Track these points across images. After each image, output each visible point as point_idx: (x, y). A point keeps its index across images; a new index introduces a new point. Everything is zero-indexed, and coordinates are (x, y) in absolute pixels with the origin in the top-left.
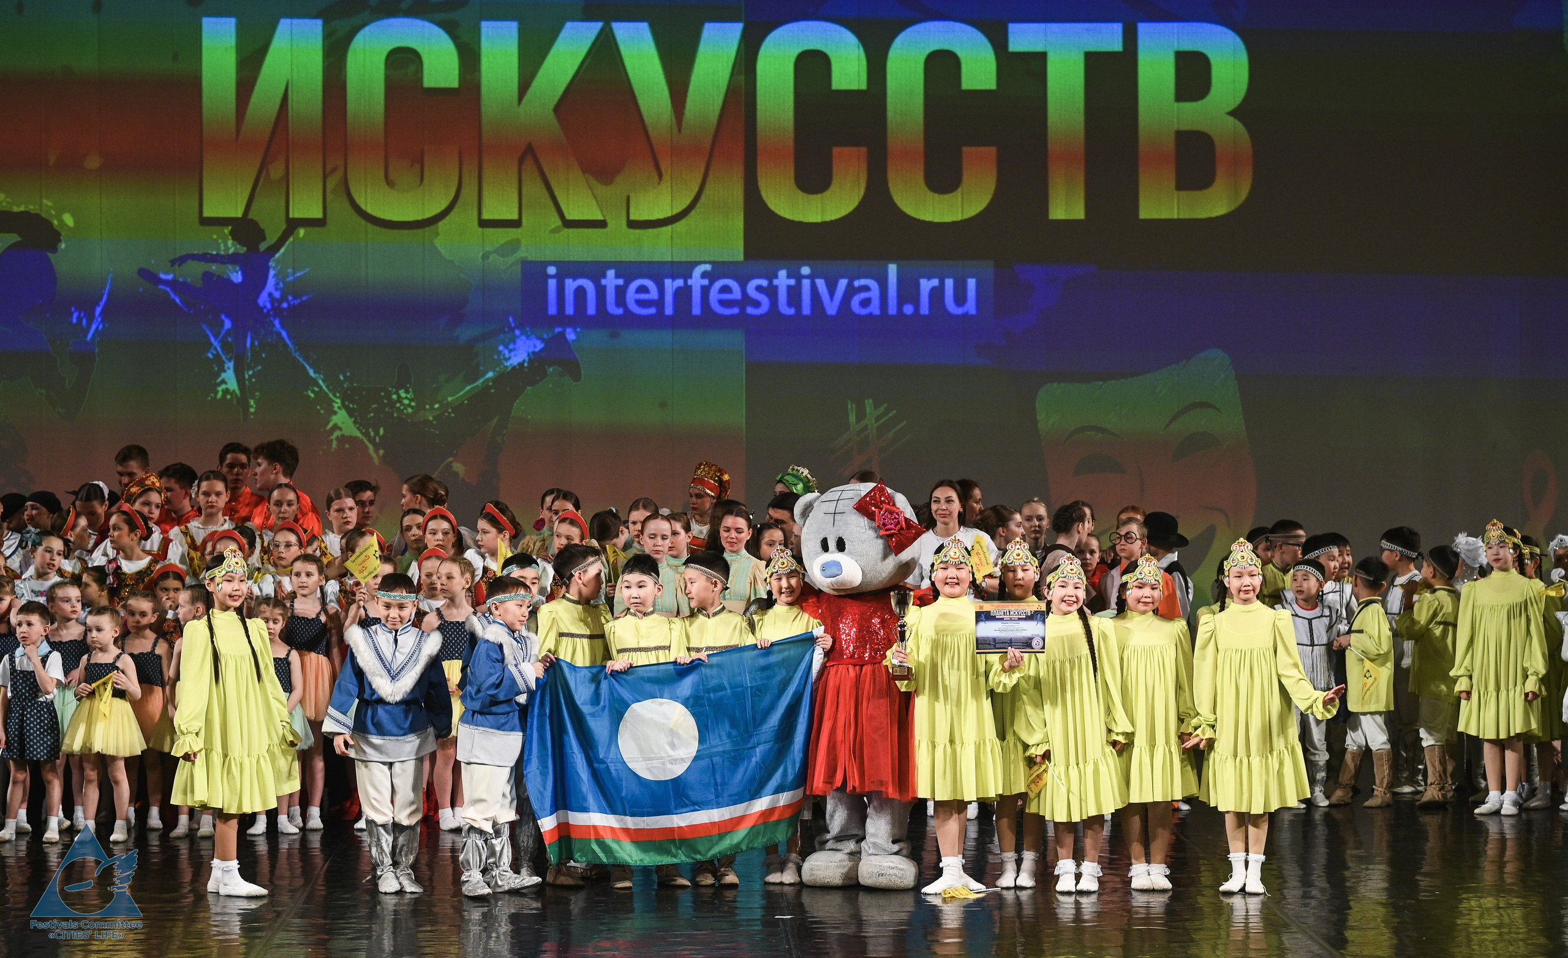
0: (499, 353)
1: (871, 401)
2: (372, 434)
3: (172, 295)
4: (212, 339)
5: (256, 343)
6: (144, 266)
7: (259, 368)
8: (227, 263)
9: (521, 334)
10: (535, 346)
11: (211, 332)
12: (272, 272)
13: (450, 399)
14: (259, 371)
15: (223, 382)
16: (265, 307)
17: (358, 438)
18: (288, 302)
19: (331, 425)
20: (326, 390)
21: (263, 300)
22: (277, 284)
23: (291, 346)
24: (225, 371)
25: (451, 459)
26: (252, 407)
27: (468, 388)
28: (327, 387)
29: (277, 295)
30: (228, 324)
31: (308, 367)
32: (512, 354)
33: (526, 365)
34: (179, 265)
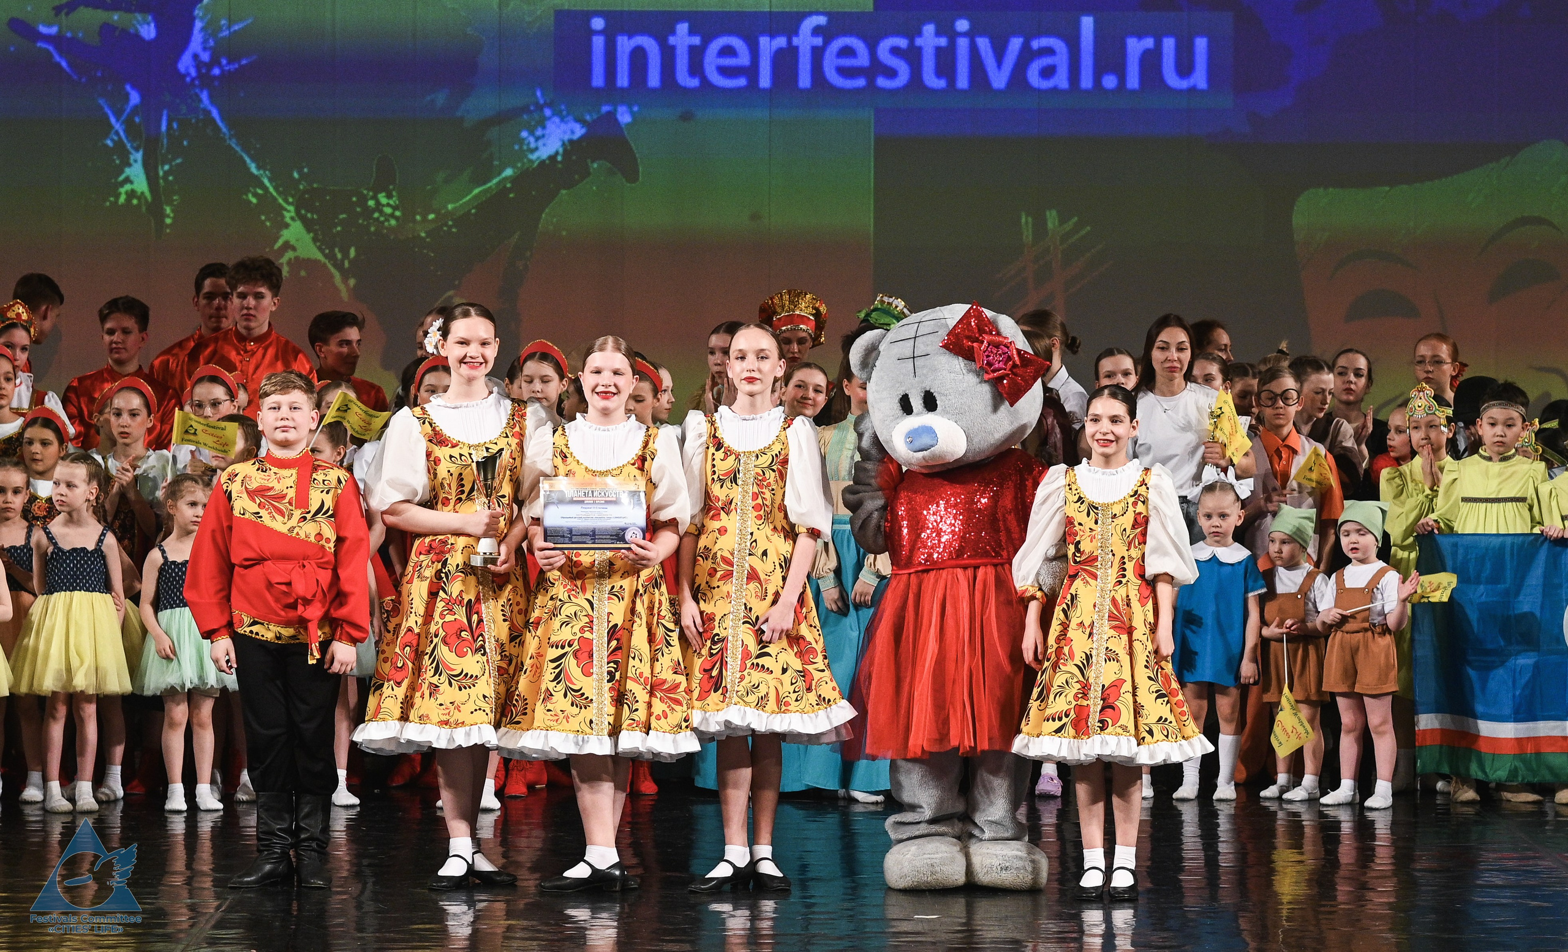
0: (521, 141)
1: (1054, 213)
2: (339, 256)
3: (57, 58)
4: (113, 120)
5: (175, 125)
6: (16, 14)
7: (179, 161)
8: (135, 11)
9: (553, 115)
10: (573, 132)
11: (111, 108)
12: (198, 25)
13: (450, 207)
14: (177, 165)
15: (128, 180)
16: (188, 74)
17: (319, 261)
18: (220, 65)
19: (280, 243)
20: (275, 194)
21: (185, 63)
22: (205, 41)
23: (224, 130)
24: (130, 165)
25: (451, 293)
26: (168, 216)
27: (476, 191)
28: (276, 189)
29: (205, 57)
30: (135, 98)
31: (248, 160)
32: (540, 143)
33: (559, 158)
34: (67, 14)
